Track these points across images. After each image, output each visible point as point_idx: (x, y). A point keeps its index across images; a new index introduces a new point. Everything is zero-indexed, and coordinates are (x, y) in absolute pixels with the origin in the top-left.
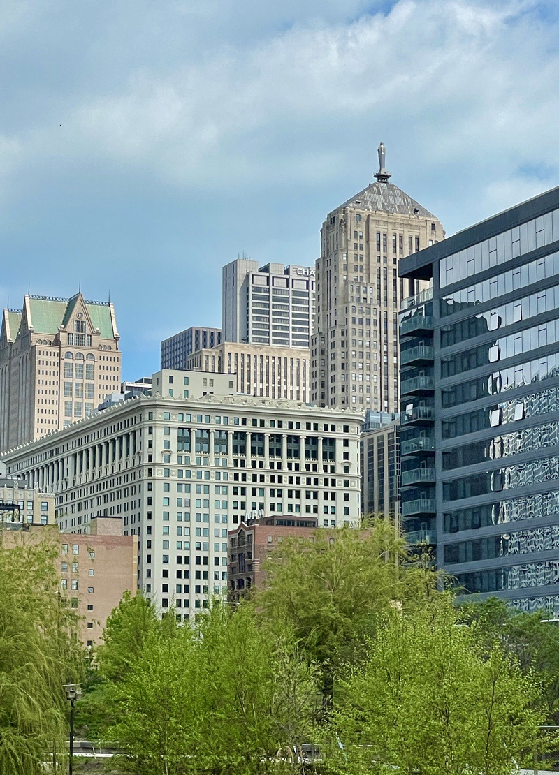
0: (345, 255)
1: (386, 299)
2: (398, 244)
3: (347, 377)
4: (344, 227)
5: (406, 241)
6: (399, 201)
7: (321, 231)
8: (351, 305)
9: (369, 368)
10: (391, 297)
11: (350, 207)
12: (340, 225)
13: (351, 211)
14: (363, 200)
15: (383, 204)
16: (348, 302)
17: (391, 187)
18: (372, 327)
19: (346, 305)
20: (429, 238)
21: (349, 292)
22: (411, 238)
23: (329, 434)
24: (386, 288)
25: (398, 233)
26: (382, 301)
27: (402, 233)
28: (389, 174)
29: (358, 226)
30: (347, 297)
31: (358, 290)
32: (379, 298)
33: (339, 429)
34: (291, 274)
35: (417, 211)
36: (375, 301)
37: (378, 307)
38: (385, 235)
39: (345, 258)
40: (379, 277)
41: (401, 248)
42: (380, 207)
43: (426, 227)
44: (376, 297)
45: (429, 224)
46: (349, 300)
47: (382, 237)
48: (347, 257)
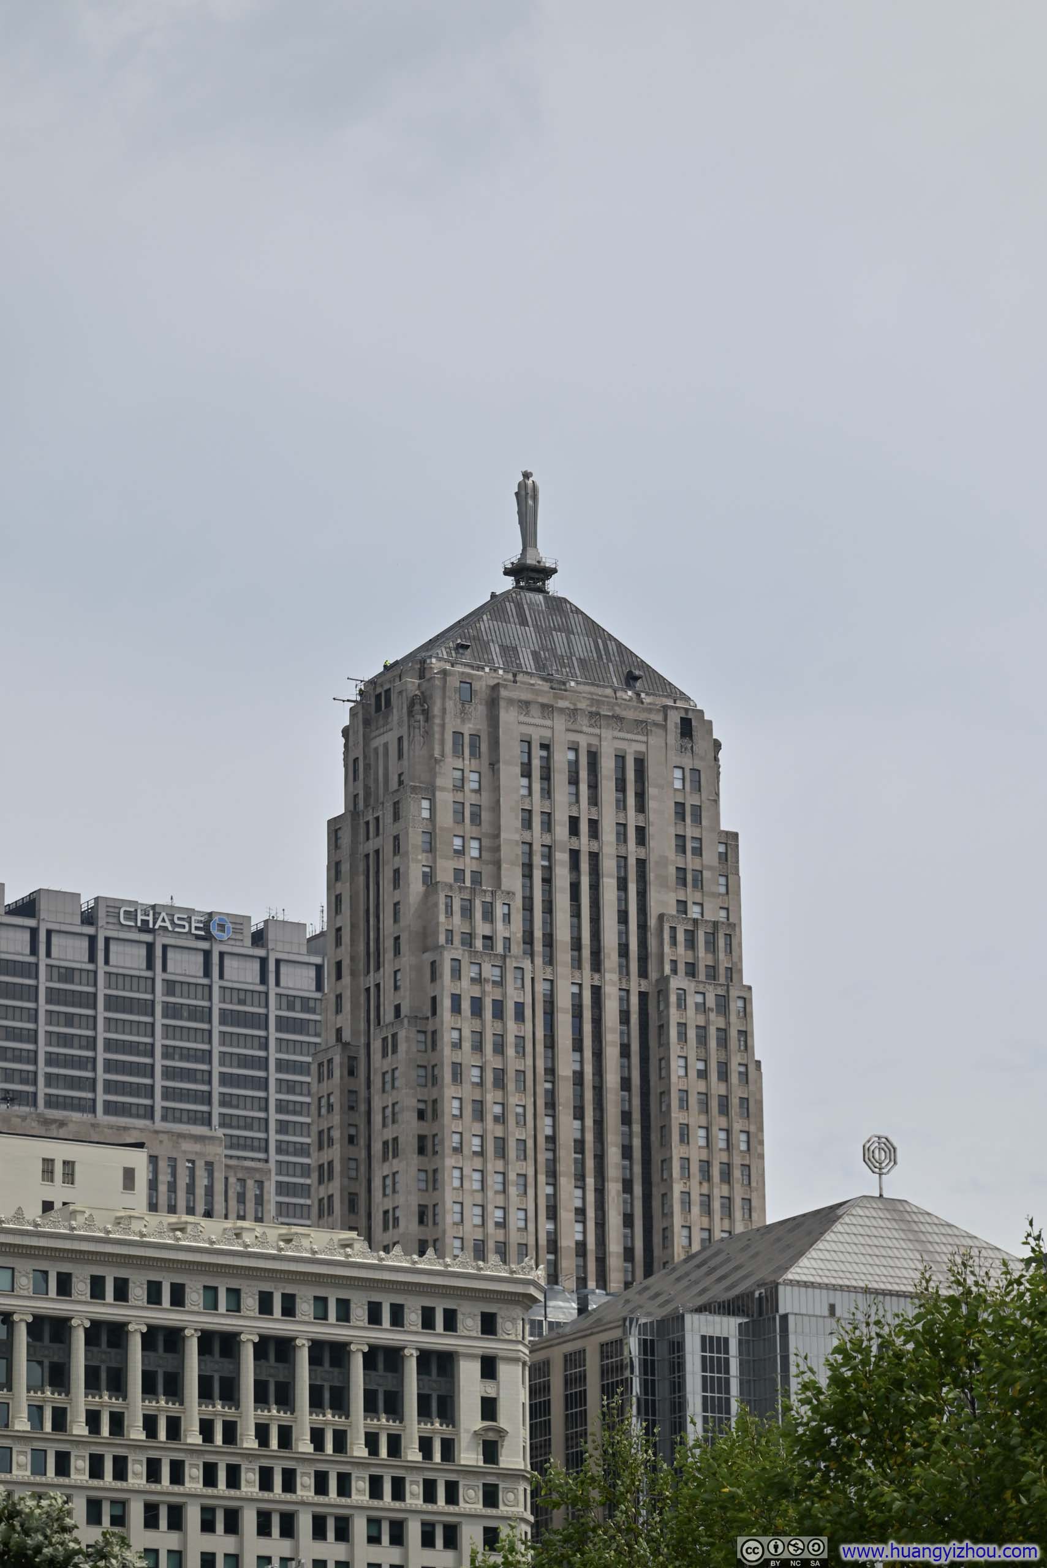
0: (425, 804)
1: (549, 941)
2: (583, 775)
3: (432, 1179)
4: (421, 717)
5: (607, 765)
6: (582, 646)
7: (346, 732)
8: (448, 956)
9: (502, 1151)
10: (563, 934)
11: (439, 659)
12: (410, 713)
13: (444, 672)
14: (477, 639)
15: (535, 654)
16: (437, 948)
17: (559, 605)
18: (512, 1026)
19: (428, 957)
20: (675, 759)
21: (442, 918)
22: (621, 759)
23: (439, 1340)
24: (549, 908)
25: (583, 742)
26: (538, 947)
27: (594, 741)
28: (549, 564)
29: (463, 715)
30: (436, 933)
31: (468, 912)
32: (528, 938)
33: (468, 1323)
34: (101, 922)
35: (637, 678)
36: (517, 948)
37: (527, 964)
38: (545, 747)
39: (426, 814)
40: (528, 875)
41: (594, 786)
42: (527, 661)
43: (664, 727)
44: (520, 935)
45: (674, 718)
46: (442, 939)
47: (537, 753)
48: (432, 810)
